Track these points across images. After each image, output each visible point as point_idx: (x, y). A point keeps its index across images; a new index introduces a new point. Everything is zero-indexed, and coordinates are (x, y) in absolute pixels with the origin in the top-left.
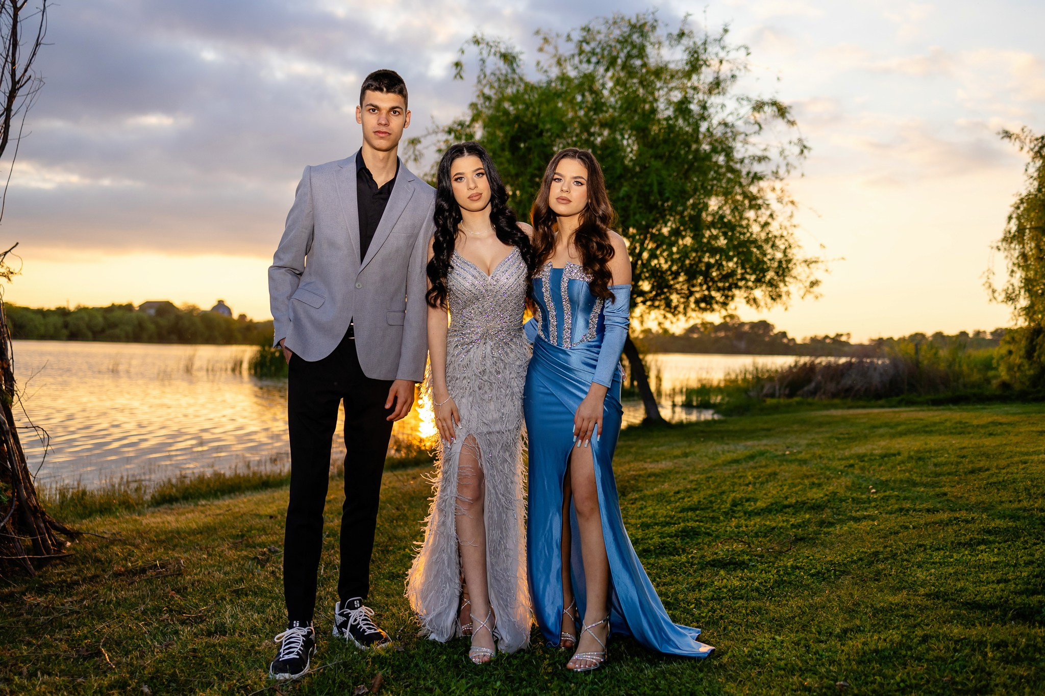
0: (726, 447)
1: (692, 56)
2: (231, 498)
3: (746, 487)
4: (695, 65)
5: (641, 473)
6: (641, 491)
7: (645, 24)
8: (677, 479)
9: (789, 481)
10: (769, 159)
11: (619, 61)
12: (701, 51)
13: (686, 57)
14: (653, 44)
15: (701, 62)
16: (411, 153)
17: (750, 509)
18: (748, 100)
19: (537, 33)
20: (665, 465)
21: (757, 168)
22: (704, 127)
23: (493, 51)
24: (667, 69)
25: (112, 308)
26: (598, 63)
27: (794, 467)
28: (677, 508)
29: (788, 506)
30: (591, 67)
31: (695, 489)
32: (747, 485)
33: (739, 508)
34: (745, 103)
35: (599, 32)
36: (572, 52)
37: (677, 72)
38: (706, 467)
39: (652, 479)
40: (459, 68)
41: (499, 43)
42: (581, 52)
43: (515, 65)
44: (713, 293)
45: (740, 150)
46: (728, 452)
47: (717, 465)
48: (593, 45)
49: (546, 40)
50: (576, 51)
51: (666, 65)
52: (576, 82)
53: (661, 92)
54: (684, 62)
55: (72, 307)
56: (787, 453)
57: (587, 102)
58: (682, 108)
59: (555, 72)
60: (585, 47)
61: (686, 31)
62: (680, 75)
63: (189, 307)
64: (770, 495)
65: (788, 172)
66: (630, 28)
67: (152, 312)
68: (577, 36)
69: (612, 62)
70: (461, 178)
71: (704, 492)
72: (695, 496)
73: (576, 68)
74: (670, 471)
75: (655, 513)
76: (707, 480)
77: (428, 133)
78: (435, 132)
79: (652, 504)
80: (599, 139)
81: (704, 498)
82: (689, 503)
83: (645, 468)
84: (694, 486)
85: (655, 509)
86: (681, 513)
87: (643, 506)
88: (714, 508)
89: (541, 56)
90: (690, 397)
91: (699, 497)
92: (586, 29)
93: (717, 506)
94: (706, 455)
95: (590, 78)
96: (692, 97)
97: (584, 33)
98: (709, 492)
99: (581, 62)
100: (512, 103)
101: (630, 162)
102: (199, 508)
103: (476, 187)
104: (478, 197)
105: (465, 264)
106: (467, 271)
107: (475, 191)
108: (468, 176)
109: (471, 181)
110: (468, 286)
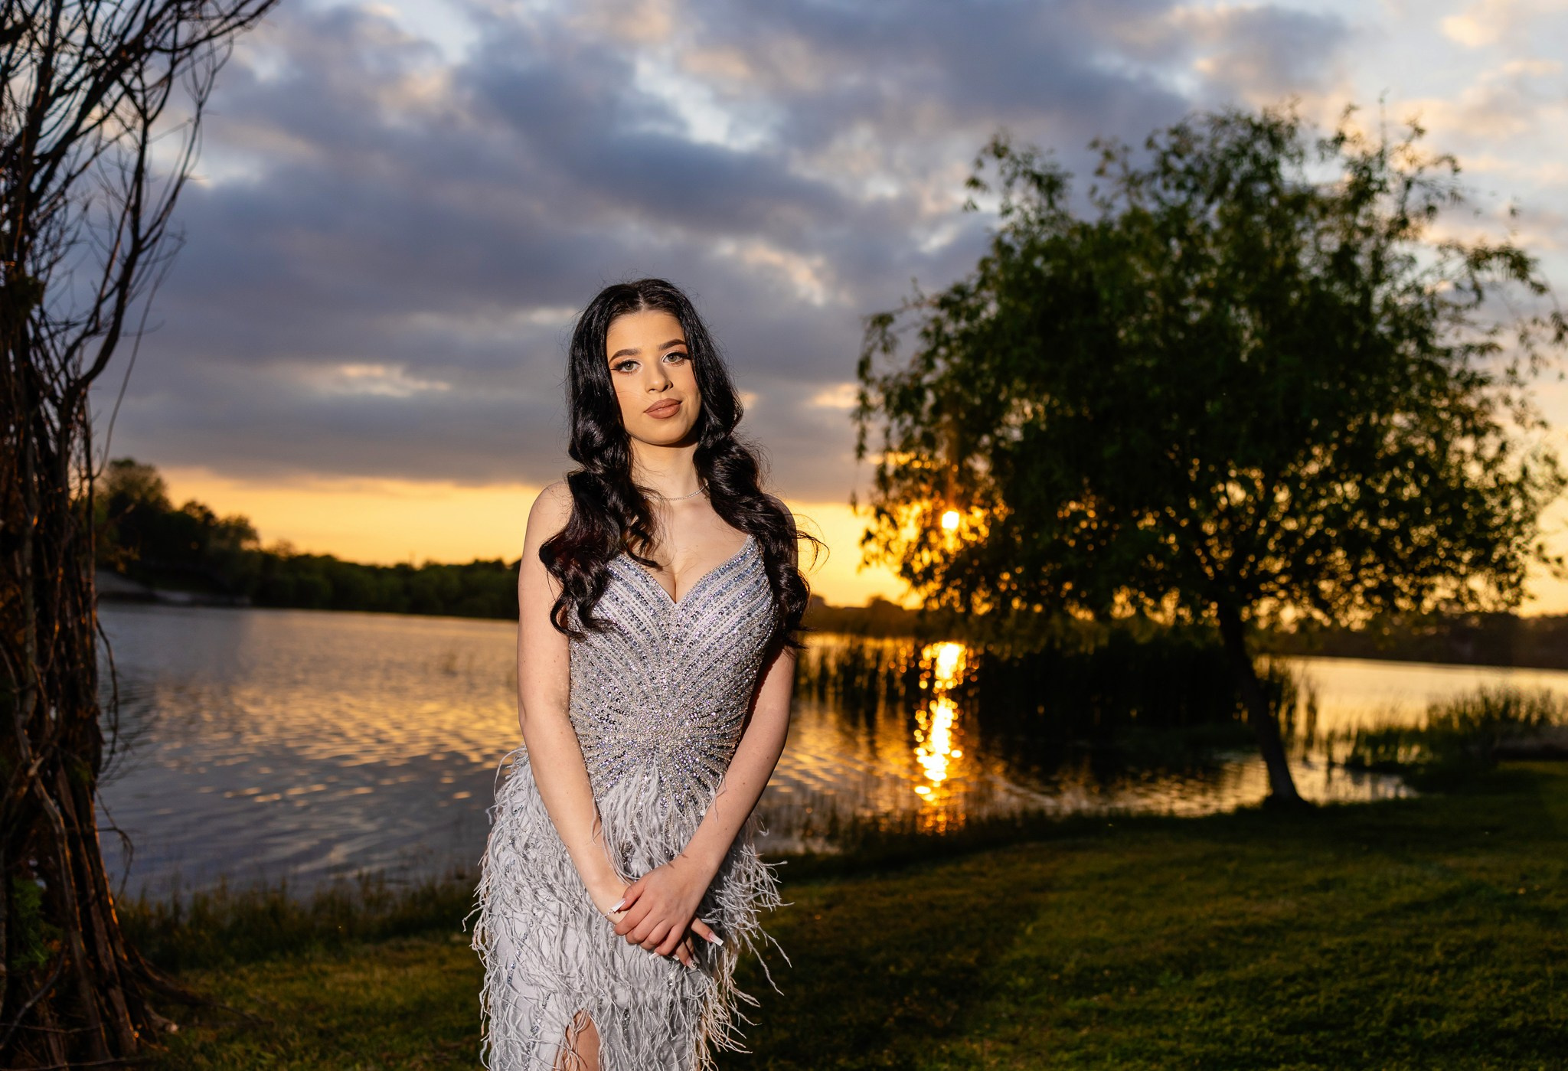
0: (1406, 871)
1: (1360, 175)
3: (1427, 978)
4: (1362, 191)
5: (1233, 923)
6: (1224, 968)
7: (1278, 124)
8: (1297, 943)
9: (1515, 968)
10: (1500, 349)
11: (1231, 187)
12: (1374, 165)
13: (1348, 177)
14: (1291, 157)
15: (1374, 186)
16: (876, 338)
17: (1428, 1035)
18: (1460, 249)
19: (1095, 145)
20: (1282, 907)
21: (1477, 364)
22: (1379, 294)
23: (1022, 168)
24: (1313, 200)
26: (1196, 189)
27: (1529, 929)
28: (1282, 1021)
29: (1507, 1033)
30: (1183, 197)
31: (1327, 973)
32: (1429, 971)
33: (1406, 1031)
34: (1452, 253)
35: (1199, 139)
36: (1152, 169)
37: (1333, 203)
38: (1359, 916)
39: (1249, 940)
41: (1030, 157)
42: (1166, 169)
43: (1055, 197)
44: (1397, 581)
45: (1447, 335)
46: (1409, 881)
47: (1381, 914)
48: (1189, 159)
49: (1108, 155)
50: (1159, 168)
51: (1313, 191)
52: (1156, 222)
53: (1304, 237)
54: (1345, 185)
55: (418, 563)
56: (1521, 891)
57: (1173, 255)
58: (1342, 262)
59: (1121, 206)
60: (1174, 162)
61: (1349, 134)
62: (1338, 206)
64: (1471, 1003)
65: (1535, 371)
66: (1251, 130)
68: (1164, 142)
69: (1220, 188)
70: (629, 364)
71: (1341, 985)
72: (1323, 994)
73: (1157, 197)
74: (1288, 924)
75: (1236, 1033)
76: (1355, 953)
77: (907, 306)
78: (918, 305)
79: (1235, 1008)
80: (1195, 317)
81: (1340, 1000)
82: (1308, 1011)
83: (1242, 915)
84: (1326, 966)
85: (1238, 1022)
86: (1287, 1038)
87: (1217, 1010)
88: (1356, 1027)
89: (1100, 182)
90: (1361, 751)
91: (1331, 998)
92: (1179, 131)
93: (1362, 1024)
94: (1364, 890)
95: (1179, 215)
96: (1359, 245)
97: (1174, 140)
98: (1352, 985)
99: (1166, 186)
100: (1047, 259)
101: (1250, 358)
102: (445, 951)
103: (665, 388)
104: (669, 411)
105: (622, 567)
106: (626, 584)
107: (664, 396)
108: (648, 360)
109: (654, 371)
110: (624, 623)
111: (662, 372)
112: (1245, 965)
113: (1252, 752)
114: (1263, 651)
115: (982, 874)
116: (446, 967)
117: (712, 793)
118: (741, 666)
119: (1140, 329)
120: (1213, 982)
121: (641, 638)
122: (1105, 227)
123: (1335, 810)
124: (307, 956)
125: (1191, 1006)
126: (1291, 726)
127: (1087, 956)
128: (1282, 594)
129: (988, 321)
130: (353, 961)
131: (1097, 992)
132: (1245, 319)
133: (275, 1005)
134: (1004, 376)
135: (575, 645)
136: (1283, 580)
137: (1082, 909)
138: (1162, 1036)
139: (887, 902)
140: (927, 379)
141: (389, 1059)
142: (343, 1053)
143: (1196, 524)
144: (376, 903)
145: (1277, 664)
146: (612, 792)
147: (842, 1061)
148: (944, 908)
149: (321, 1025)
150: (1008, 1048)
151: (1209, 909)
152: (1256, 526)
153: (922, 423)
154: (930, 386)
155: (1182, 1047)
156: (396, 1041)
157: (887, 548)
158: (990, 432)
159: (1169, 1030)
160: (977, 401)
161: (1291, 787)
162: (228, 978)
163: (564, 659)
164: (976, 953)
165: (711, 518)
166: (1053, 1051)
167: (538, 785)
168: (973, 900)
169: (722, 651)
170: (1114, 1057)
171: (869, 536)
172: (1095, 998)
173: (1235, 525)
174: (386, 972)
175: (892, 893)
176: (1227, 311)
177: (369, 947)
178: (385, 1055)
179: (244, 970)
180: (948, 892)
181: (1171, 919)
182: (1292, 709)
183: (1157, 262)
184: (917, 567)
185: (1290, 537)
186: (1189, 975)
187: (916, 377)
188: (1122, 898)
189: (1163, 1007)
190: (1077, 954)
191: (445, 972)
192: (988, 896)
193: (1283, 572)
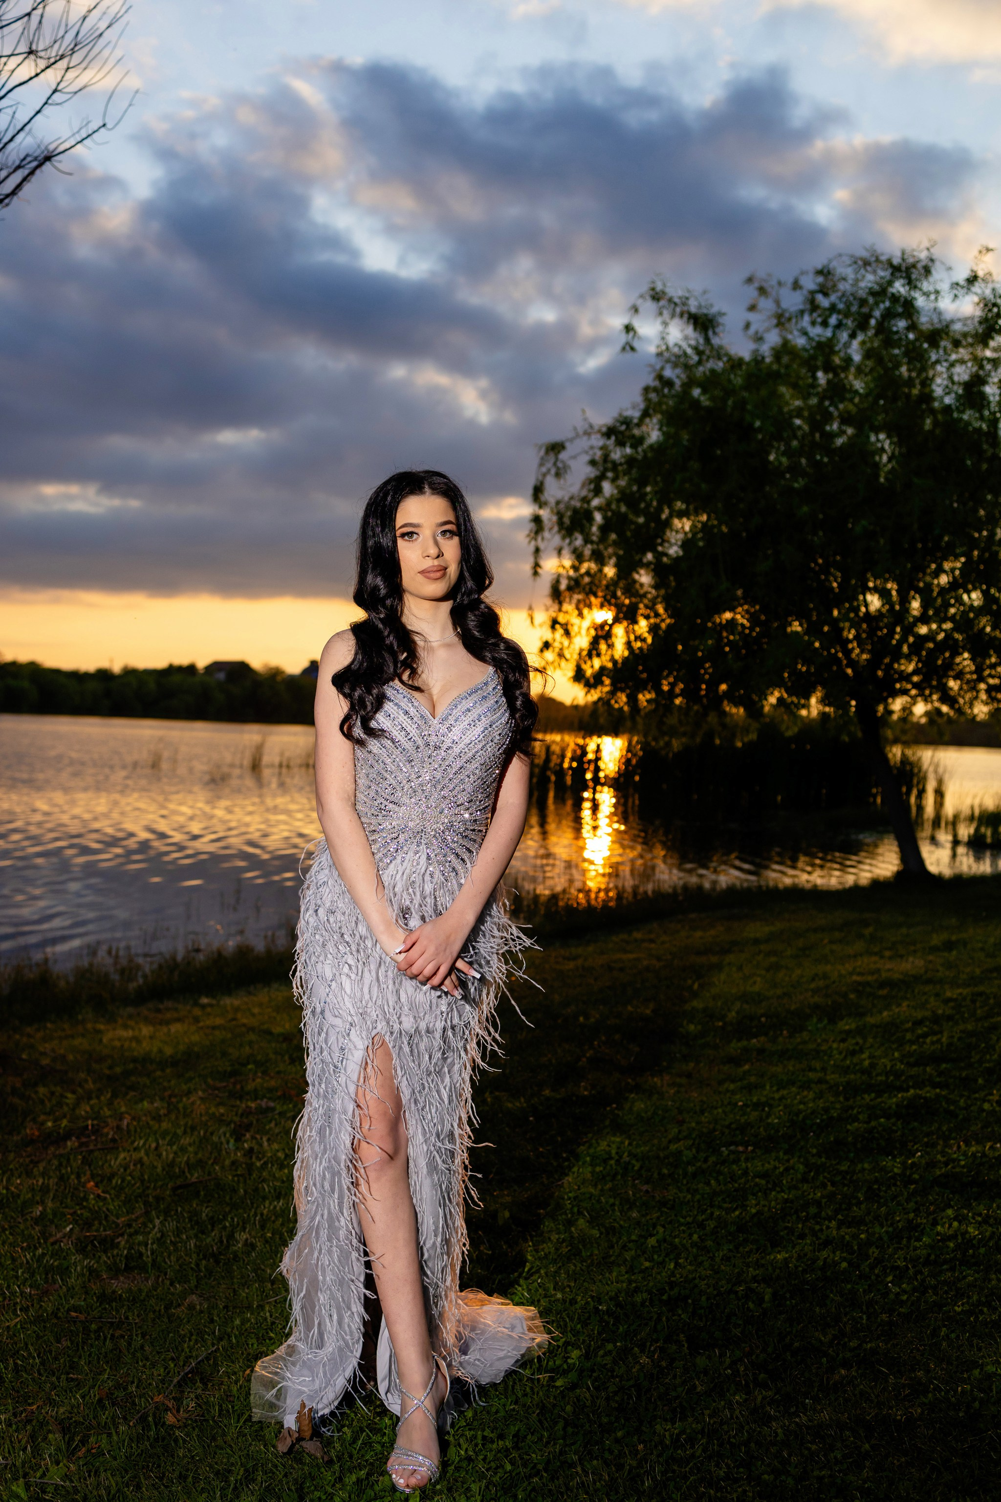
1: (990, 311)
2: (250, 993)
4: (992, 325)
5: (870, 978)
7: (914, 266)
8: (925, 994)
11: (873, 322)
13: (979, 312)
14: (927, 294)
16: (549, 465)
19: (750, 280)
20: (912, 964)
23: (678, 310)
24: (947, 334)
25: (172, 670)
26: (839, 326)
28: (911, 1055)
30: (829, 333)
35: (844, 279)
36: (801, 307)
37: (965, 335)
38: (978, 971)
39: (884, 992)
40: (631, 334)
41: (687, 298)
42: (814, 307)
43: (710, 333)
48: (833, 298)
49: (762, 291)
50: (807, 306)
51: (947, 326)
52: (805, 354)
53: (939, 368)
54: (977, 320)
55: (117, 668)
57: (819, 385)
58: (972, 391)
59: (773, 338)
60: (821, 299)
61: (981, 274)
62: (970, 339)
63: (271, 669)
66: (890, 271)
67: (221, 676)
68: (810, 283)
69: (863, 325)
70: (410, 534)
71: (962, 1027)
72: (946, 1034)
73: (805, 333)
74: (917, 978)
75: (873, 1066)
76: (973, 1001)
77: (577, 436)
78: (587, 434)
79: (872, 1046)
80: (839, 441)
81: (960, 1039)
82: (933, 1048)
83: (878, 971)
84: (949, 1012)
85: (874, 1057)
86: (916, 1069)
87: (857, 1048)
88: (973, 1060)
89: (752, 317)
90: (983, 830)
91: (953, 1037)
92: (824, 272)
93: (978, 1057)
94: (982, 949)
95: (825, 348)
96: (988, 375)
97: (820, 279)
98: (970, 1027)
99: (813, 323)
100: (704, 391)
101: (886, 479)
102: (197, 1012)
103: (438, 557)
104: (439, 574)
105: (395, 690)
106: (396, 704)
107: (436, 562)
108: (426, 533)
109: (431, 542)
110: (396, 734)
111: (436, 543)
112: (881, 1012)
113: (888, 832)
114: (896, 741)
115: (652, 941)
116: (201, 1024)
117: (469, 865)
118: (486, 767)
119: (789, 453)
120: (853, 1026)
121: (408, 746)
122: (758, 360)
123: (959, 882)
124: (80, 1017)
125: (835, 1045)
126: (920, 808)
127: (746, 1006)
128: (914, 692)
129: (651, 447)
130: (120, 1021)
131: (756, 1037)
132: (883, 441)
133: (64, 1057)
134: (665, 499)
135: (359, 753)
136: (915, 679)
137: (740, 968)
138: (811, 1069)
139: (571, 965)
140: (596, 502)
141: (170, 1096)
142: (132, 1094)
143: (837, 631)
144: (128, 971)
145: (909, 752)
146: (392, 866)
147: (547, 1092)
148: (622, 970)
149: (107, 1072)
150: (684, 1081)
151: (849, 967)
152: (892, 632)
153: (592, 542)
154: (599, 509)
155: (828, 1078)
156: (173, 1083)
157: (561, 655)
158: (654, 550)
159: (817, 1065)
160: (641, 520)
161: (921, 862)
162: (17, 1037)
163: (350, 764)
164: (652, 1005)
165: (462, 653)
166: (720, 1083)
167: (336, 865)
168: (645, 963)
169: (470, 754)
170: (771, 1087)
171: (546, 645)
172: (755, 1041)
173: (872, 632)
174: (151, 1029)
175: (575, 958)
176: (868, 437)
177: (130, 1010)
178: (167, 1094)
179: (29, 1030)
180: (625, 957)
181: (817, 975)
182: (921, 793)
183: (805, 390)
184: (589, 672)
185: (922, 640)
186: (832, 1021)
187: (586, 500)
188: (773, 959)
189: (812, 1046)
190: (738, 1005)
191: (202, 1028)
192: (659, 959)
193: (916, 672)
